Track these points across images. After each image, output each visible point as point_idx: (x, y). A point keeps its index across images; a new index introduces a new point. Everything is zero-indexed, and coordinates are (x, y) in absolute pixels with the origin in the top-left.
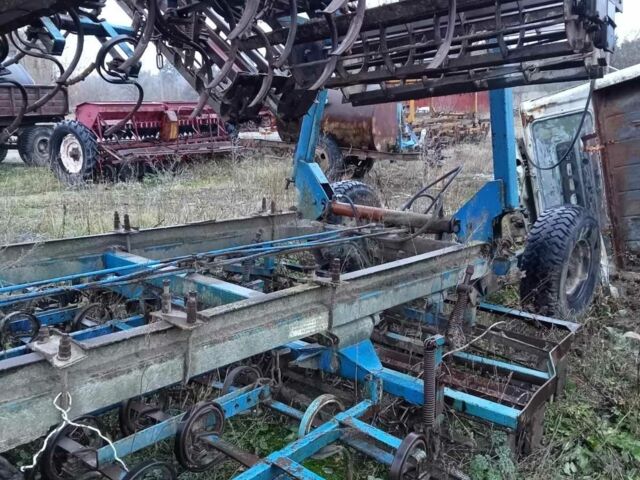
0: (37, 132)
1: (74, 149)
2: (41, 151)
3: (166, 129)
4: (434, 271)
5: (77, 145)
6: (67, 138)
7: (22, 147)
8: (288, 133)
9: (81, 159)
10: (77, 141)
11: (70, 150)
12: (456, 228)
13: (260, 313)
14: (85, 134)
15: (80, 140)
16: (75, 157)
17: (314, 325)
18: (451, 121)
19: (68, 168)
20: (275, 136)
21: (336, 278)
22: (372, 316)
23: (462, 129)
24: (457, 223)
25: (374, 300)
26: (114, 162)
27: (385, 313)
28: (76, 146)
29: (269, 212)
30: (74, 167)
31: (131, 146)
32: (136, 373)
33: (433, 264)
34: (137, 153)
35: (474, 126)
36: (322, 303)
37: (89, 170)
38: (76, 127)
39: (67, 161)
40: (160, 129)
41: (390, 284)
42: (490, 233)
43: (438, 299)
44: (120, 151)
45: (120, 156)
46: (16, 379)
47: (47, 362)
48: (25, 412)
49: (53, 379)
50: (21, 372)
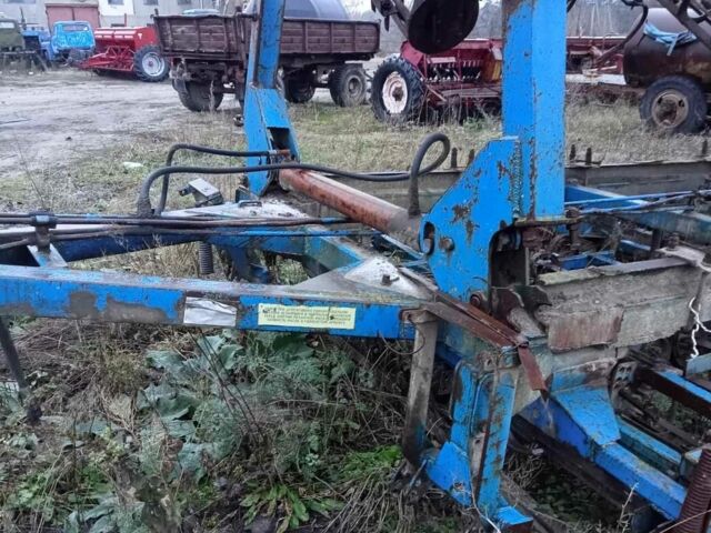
0: (349, 71)
1: (396, 89)
2: (350, 91)
3: (489, 69)
5: (402, 84)
6: (391, 76)
7: (334, 86)
9: (405, 99)
10: (402, 80)
11: (393, 89)
14: (411, 72)
15: (406, 79)
16: (398, 96)
19: (388, 108)
26: (439, 103)
28: (399, 85)
30: (394, 107)
31: (453, 86)
37: (411, 112)
38: (403, 65)
39: (389, 101)
40: (482, 68)
44: (444, 92)
45: (445, 97)
46: (662, 279)
47: (689, 266)
48: (670, 309)
49: (683, 285)
50: (666, 273)
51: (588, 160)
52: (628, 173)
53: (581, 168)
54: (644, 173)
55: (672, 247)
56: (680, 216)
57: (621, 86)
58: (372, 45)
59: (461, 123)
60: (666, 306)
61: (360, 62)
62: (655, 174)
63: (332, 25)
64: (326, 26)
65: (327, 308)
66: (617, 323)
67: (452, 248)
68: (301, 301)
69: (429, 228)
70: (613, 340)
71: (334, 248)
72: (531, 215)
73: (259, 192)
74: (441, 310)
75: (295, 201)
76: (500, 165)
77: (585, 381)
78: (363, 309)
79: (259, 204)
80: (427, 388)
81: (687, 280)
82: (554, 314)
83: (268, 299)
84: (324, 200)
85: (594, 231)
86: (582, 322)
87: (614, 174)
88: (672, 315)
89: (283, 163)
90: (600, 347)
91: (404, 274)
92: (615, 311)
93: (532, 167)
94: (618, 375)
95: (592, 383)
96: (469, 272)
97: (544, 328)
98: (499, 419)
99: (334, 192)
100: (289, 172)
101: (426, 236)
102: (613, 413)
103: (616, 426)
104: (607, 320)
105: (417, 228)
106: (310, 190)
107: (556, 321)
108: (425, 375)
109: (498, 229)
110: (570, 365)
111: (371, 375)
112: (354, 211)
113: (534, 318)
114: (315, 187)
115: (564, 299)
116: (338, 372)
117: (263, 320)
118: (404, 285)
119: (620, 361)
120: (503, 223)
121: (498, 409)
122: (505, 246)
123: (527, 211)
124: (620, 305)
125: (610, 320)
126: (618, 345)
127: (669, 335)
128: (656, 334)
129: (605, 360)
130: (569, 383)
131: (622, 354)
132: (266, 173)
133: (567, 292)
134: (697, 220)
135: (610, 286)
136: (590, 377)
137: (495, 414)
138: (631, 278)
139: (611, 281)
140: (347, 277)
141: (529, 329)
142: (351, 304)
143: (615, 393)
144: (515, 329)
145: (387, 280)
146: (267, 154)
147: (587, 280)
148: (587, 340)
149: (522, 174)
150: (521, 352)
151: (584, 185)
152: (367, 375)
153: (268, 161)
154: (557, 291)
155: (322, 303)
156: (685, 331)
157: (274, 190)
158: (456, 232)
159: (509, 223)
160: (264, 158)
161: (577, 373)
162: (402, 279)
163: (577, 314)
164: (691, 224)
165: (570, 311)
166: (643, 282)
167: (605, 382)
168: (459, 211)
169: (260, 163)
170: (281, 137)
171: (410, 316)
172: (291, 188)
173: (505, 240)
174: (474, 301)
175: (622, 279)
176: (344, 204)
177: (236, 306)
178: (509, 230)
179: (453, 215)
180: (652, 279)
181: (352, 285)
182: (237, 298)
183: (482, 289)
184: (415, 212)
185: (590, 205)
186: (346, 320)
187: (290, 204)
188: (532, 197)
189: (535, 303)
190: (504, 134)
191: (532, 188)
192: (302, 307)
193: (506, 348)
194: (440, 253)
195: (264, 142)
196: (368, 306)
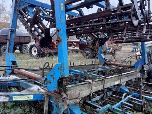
0: (24, 46)
1: (35, 50)
2: (24, 50)
3: (54, 46)
4: (133, 75)
5: (36, 49)
6: (33, 48)
7: (20, 49)
8: (81, 48)
9: (36, 52)
10: (36, 48)
11: (34, 50)
12: (134, 67)
13: (111, 79)
14: (38, 47)
16: (35, 51)
17: (117, 83)
18: (113, 46)
19: (33, 54)
20: (78, 48)
22: (125, 82)
23: (115, 48)
24: (134, 66)
25: (126, 79)
26: (44, 53)
27: (127, 82)
28: (35, 49)
29: (94, 63)
30: (34, 54)
31: (46, 50)
32: (98, 86)
33: (133, 73)
34: (49, 51)
35: (118, 47)
36: (118, 78)
37: (38, 55)
38: (36, 45)
39: (33, 52)
40: (53, 46)
41: (127, 76)
42: (141, 68)
43: (134, 80)
44: (45, 51)
45: (45, 52)
46: (86, 85)
47: (90, 83)
48: (88, 90)
49: (89, 86)
50: (87, 84)
51: (73, 65)
52: (80, 67)
53: (72, 66)
54: (83, 67)
55: (87, 80)
56: (89, 74)
57: (79, 50)
58: (29, 41)
59: (49, 57)
60: (87, 90)
61: (26, 44)
62: (85, 67)
63: (20, 37)
64: (19, 37)
65: (27, 96)
66: (79, 94)
67: (51, 82)
68: (22, 95)
69: (46, 79)
70: (79, 96)
71: (27, 84)
72: (64, 76)
73: (9, 74)
74: (49, 94)
75: (17, 75)
76: (58, 68)
78: (35, 95)
79: (9, 76)
80: (47, 109)
81: (90, 85)
82: (68, 93)
83: (15, 95)
84: (24, 75)
85: (75, 78)
86: (73, 94)
87: (78, 67)
88: (88, 91)
89: (15, 68)
90: (77, 98)
91: (42, 88)
92: (79, 91)
93: (64, 68)
94: (80, 103)
95: (76, 105)
96: (54, 86)
97: (67, 95)
98: (61, 112)
99: (27, 73)
100: (16, 70)
101: (46, 81)
102: (80, 110)
103: (80, 112)
104: (77, 93)
105: (44, 79)
106: (21, 73)
107: (69, 94)
108: (47, 106)
109: (59, 78)
110: (72, 102)
111: (34, 110)
112: (31, 77)
113: (65, 94)
114: (22, 73)
115: (70, 90)
116: (26, 111)
117: (14, 99)
118: (42, 90)
119: (80, 100)
120: (59, 77)
121: (60, 110)
122: (60, 81)
123: (63, 75)
124: (79, 90)
125: (78, 93)
126: (80, 97)
127: (88, 95)
128: (86, 95)
129: (78, 100)
130: (73, 105)
131: (81, 99)
132: (11, 70)
133: (71, 89)
134: (92, 75)
135: (78, 87)
136: (76, 104)
137: (60, 111)
138: (81, 85)
139: (78, 86)
140: (30, 89)
141: (65, 96)
142: (32, 94)
143: (80, 106)
144: (62, 96)
145: (39, 89)
146: (11, 66)
147: (74, 86)
148: (75, 97)
149: (62, 69)
150: (64, 99)
151: (73, 69)
152: (33, 110)
153: (11, 68)
154: (69, 89)
155: (27, 95)
156: (90, 94)
157: (13, 73)
158: (51, 79)
159: (60, 77)
160: (10, 67)
161: (74, 103)
162: (41, 89)
163: (73, 92)
164: (91, 75)
165: (71, 92)
166: (83, 86)
167: (78, 104)
168: (52, 76)
169: (9, 68)
170: (14, 63)
171: (44, 96)
172: (17, 73)
173: (60, 80)
174: (55, 91)
175: (79, 86)
176: (29, 75)
177: (9, 97)
178: (61, 79)
179: (51, 76)
180: (84, 85)
181: (32, 91)
182: (9, 95)
183: (56, 89)
184: (43, 76)
185: (74, 73)
186: (31, 98)
187: (16, 76)
188: (64, 73)
189: (65, 91)
190: (59, 63)
191: (64, 71)
192: (22, 96)
193: (61, 99)
194: (48, 83)
195: (11, 64)
196: (35, 94)
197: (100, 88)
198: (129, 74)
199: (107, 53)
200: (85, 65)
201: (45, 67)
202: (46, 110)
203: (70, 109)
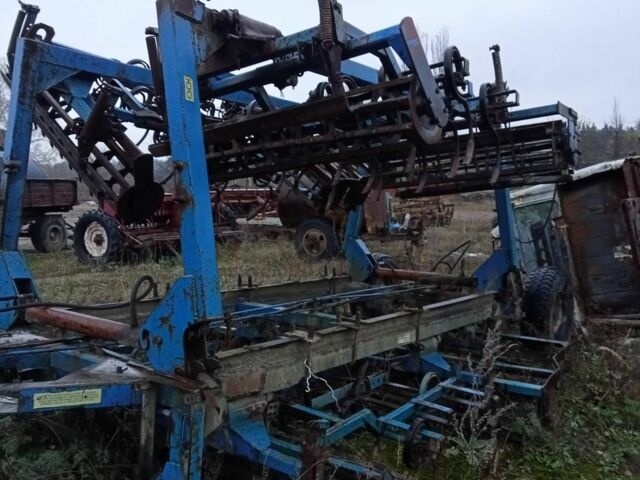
0: (49, 222)
1: (97, 235)
2: (51, 238)
4: (469, 309)
5: (102, 231)
6: (91, 226)
7: (35, 234)
8: (288, 219)
9: (105, 244)
10: (102, 228)
11: (94, 236)
12: (475, 283)
13: (382, 327)
14: (110, 222)
15: (105, 228)
16: (99, 241)
17: (406, 339)
18: (419, 206)
19: (90, 252)
20: (277, 221)
21: (421, 307)
22: (436, 336)
23: (429, 214)
24: (476, 279)
25: (439, 326)
26: (136, 246)
27: (445, 335)
28: (99, 233)
29: (330, 276)
30: (97, 251)
31: (146, 231)
32: (334, 353)
33: (469, 305)
34: (156, 237)
35: (440, 211)
36: (410, 324)
37: (112, 254)
38: (102, 216)
39: (90, 246)
40: (171, 216)
41: (445, 316)
42: (500, 286)
43: (472, 329)
44: (140, 237)
45: (141, 241)
46: (287, 350)
47: (301, 341)
48: (294, 367)
49: (300, 352)
50: (289, 346)
51: (250, 284)
52: (277, 291)
53: (246, 290)
54: (293, 290)
55: (292, 331)
56: (307, 315)
57: (279, 227)
58: (71, 199)
59: (157, 261)
60: (290, 365)
61: (59, 213)
63: (32, 184)
65: (81, 391)
66: (263, 378)
67: (161, 343)
68: (64, 389)
69: (146, 334)
70: (262, 388)
71: (76, 358)
72: (204, 316)
73: (7, 327)
74: (157, 379)
75: (36, 331)
76: (184, 291)
77: (250, 417)
78: (106, 388)
79: (10, 335)
80: (152, 432)
81: (302, 349)
82: (225, 375)
83: (40, 390)
84: (64, 326)
85: (259, 333)
86: (242, 378)
87: (269, 292)
88: (295, 370)
89: (28, 303)
90: (255, 394)
91: (130, 365)
92: (261, 370)
93: (203, 291)
94: (269, 411)
95: (254, 418)
96: (171, 356)
97: (218, 382)
98: (197, 434)
99: (75, 319)
100: (33, 310)
101: (144, 338)
102: (267, 435)
103: (268, 439)
104: (257, 376)
105: (139, 332)
106: (54, 320)
107: (227, 379)
108: (150, 423)
109: (187, 326)
110: (237, 407)
111: (106, 453)
112: (91, 330)
113: (212, 377)
114: (58, 318)
115: (230, 366)
116: (78, 458)
117: (37, 405)
118: (131, 371)
119: (269, 403)
120: (189, 323)
121: (196, 427)
122: (192, 338)
123: (201, 315)
124: (263, 367)
125: (259, 377)
126: (265, 391)
127: (297, 382)
128: (288, 383)
129: (260, 403)
130: (241, 419)
131: (270, 397)
132: (14, 312)
133: (232, 362)
134: (317, 317)
135: (257, 356)
136: (252, 415)
137: (194, 431)
138: (269, 350)
139: (258, 354)
140: (92, 372)
141: (212, 384)
142: (98, 386)
143: (268, 423)
144: (202, 383)
145: (120, 370)
146: (16, 298)
147: (243, 354)
148: (246, 390)
149: (197, 295)
150: (205, 392)
151: (249, 301)
152: (102, 454)
153: (15, 303)
154: (226, 363)
155: (78, 388)
156: (304, 380)
157: (21, 324)
158: (162, 333)
159: (192, 323)
160: (11, 302)
161: (245, 413)
162: (130, 369)
163: (239, 374)
164: (315, 319)
165: (235, 372)
166: (276, 352)
167: (262, 417)
168: (164, 320)
169: (8, 305)
170: (24, 285)
171: (139, 386)
172: (36, 320)
173: (192, 334)
174: (177, 372)
175: (264, 351)
176: (82, 326)
177: (18, 397)
178: (194, 327)
179: (160, 323)
180: (281, 350)
181: (96, 376)
182: (18, 392)
183: (181, 364)
184: (135, 325)
185: (249, 313)
186: (94, 397)
187: (34, 333)
188: (204, 307)
189: (212, 368)
190: (185, 274)
191: (203, 302)
192: (64, 393)
193: (196, 391)
194: (154, 347)
195: (12, 290)
196: (110, 386)
197: (341, 357)
198: (451, 309)
199: (392, 233)
200: (297, 284)
201: (139, 295)
202: (148, 436)
203: (232, 433)
